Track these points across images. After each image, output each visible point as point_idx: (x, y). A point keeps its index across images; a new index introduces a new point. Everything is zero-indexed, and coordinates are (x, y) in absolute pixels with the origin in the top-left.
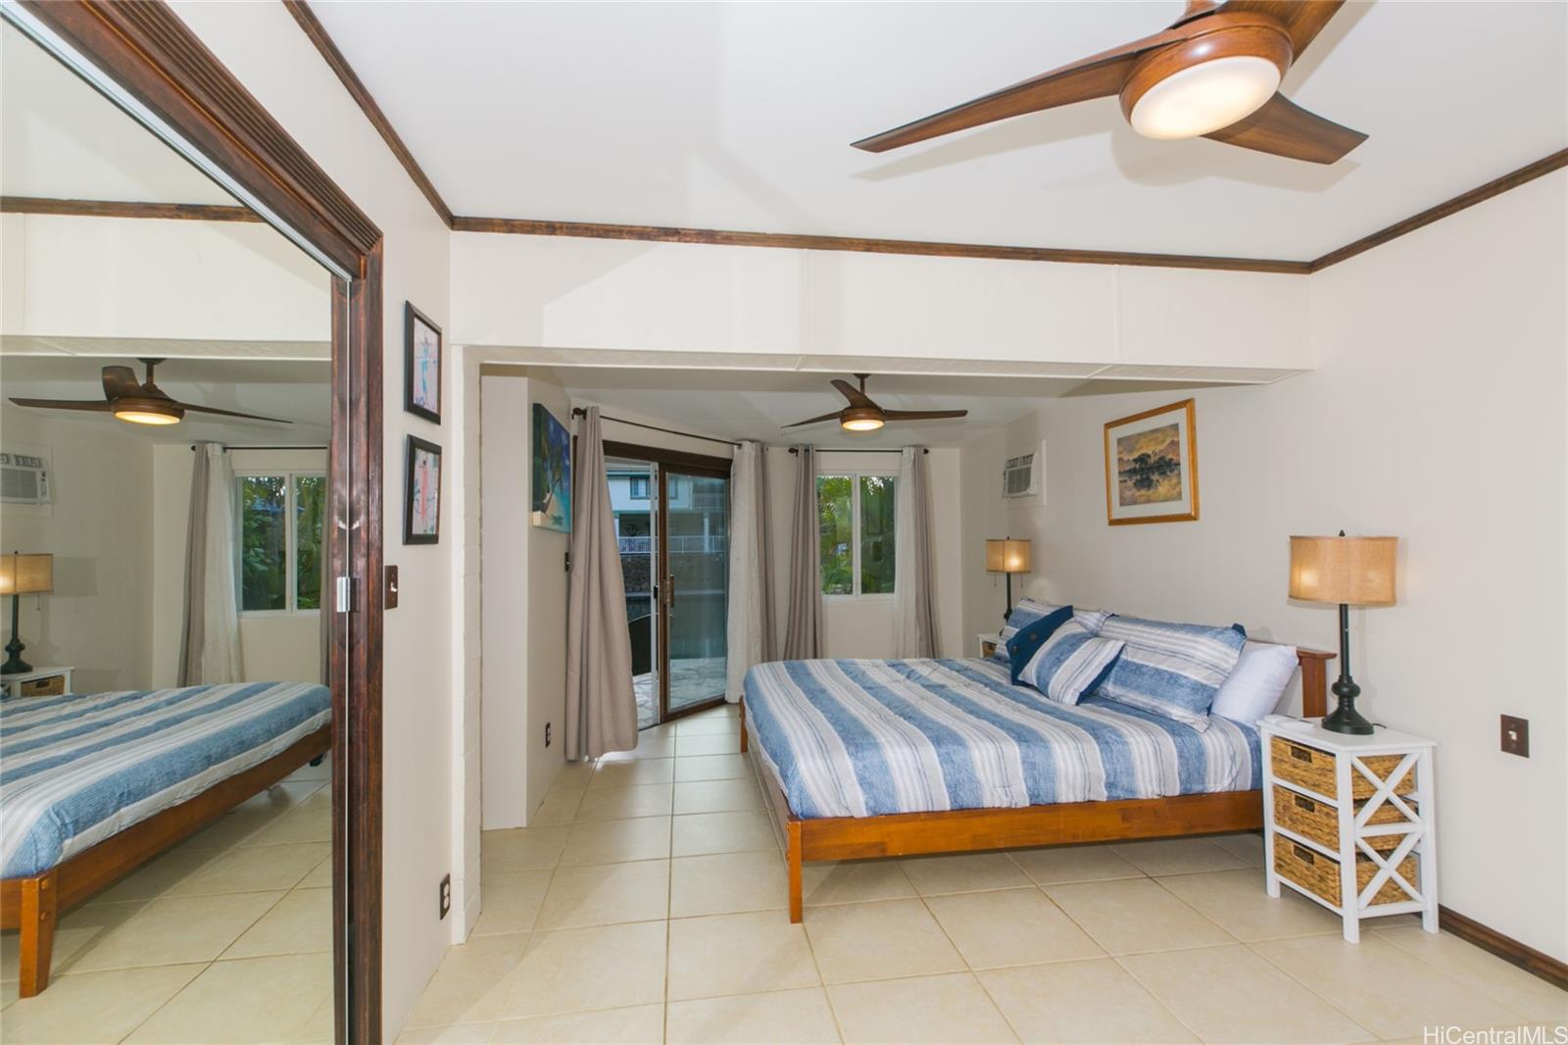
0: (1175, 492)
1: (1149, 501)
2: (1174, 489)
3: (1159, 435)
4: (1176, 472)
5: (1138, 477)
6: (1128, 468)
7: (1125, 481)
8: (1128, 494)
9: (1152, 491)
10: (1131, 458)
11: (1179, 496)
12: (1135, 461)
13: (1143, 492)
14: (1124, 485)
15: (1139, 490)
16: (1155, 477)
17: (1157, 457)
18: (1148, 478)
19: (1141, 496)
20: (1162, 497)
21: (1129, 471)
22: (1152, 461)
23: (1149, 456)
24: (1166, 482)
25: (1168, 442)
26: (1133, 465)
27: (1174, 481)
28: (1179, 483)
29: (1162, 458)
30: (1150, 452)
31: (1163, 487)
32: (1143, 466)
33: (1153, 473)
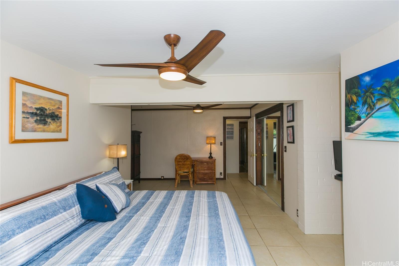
0: (59, 129)
1: (44, 131)
2: (58, 127)
3: (52, 102)
4: (60, 120)
5: (38, 118)
6: (31, 111)
7: (28, 118)
8: (29, 126)
9: (46, 126)
10: (34, 107)
11: (60, 131)
12: (37, 109)
13: (41, 126)
14: (26, 120)
15: (38, 125)
16: (49, 120)
17: (51, 112)
18: (45, 120)
19: (40, 128)
20: (51, 131)
21: (32, 113)
22: (48, 112)
23: (46, 109)
24: (55, 124)
25: (57, 106)
26: (35, 111)
27: (58, 124)
28: (61, 125)
29: (54, 113)
30: (47, 108)
31: (53, 126)
32: (42, 113)
33: (48, 118)
